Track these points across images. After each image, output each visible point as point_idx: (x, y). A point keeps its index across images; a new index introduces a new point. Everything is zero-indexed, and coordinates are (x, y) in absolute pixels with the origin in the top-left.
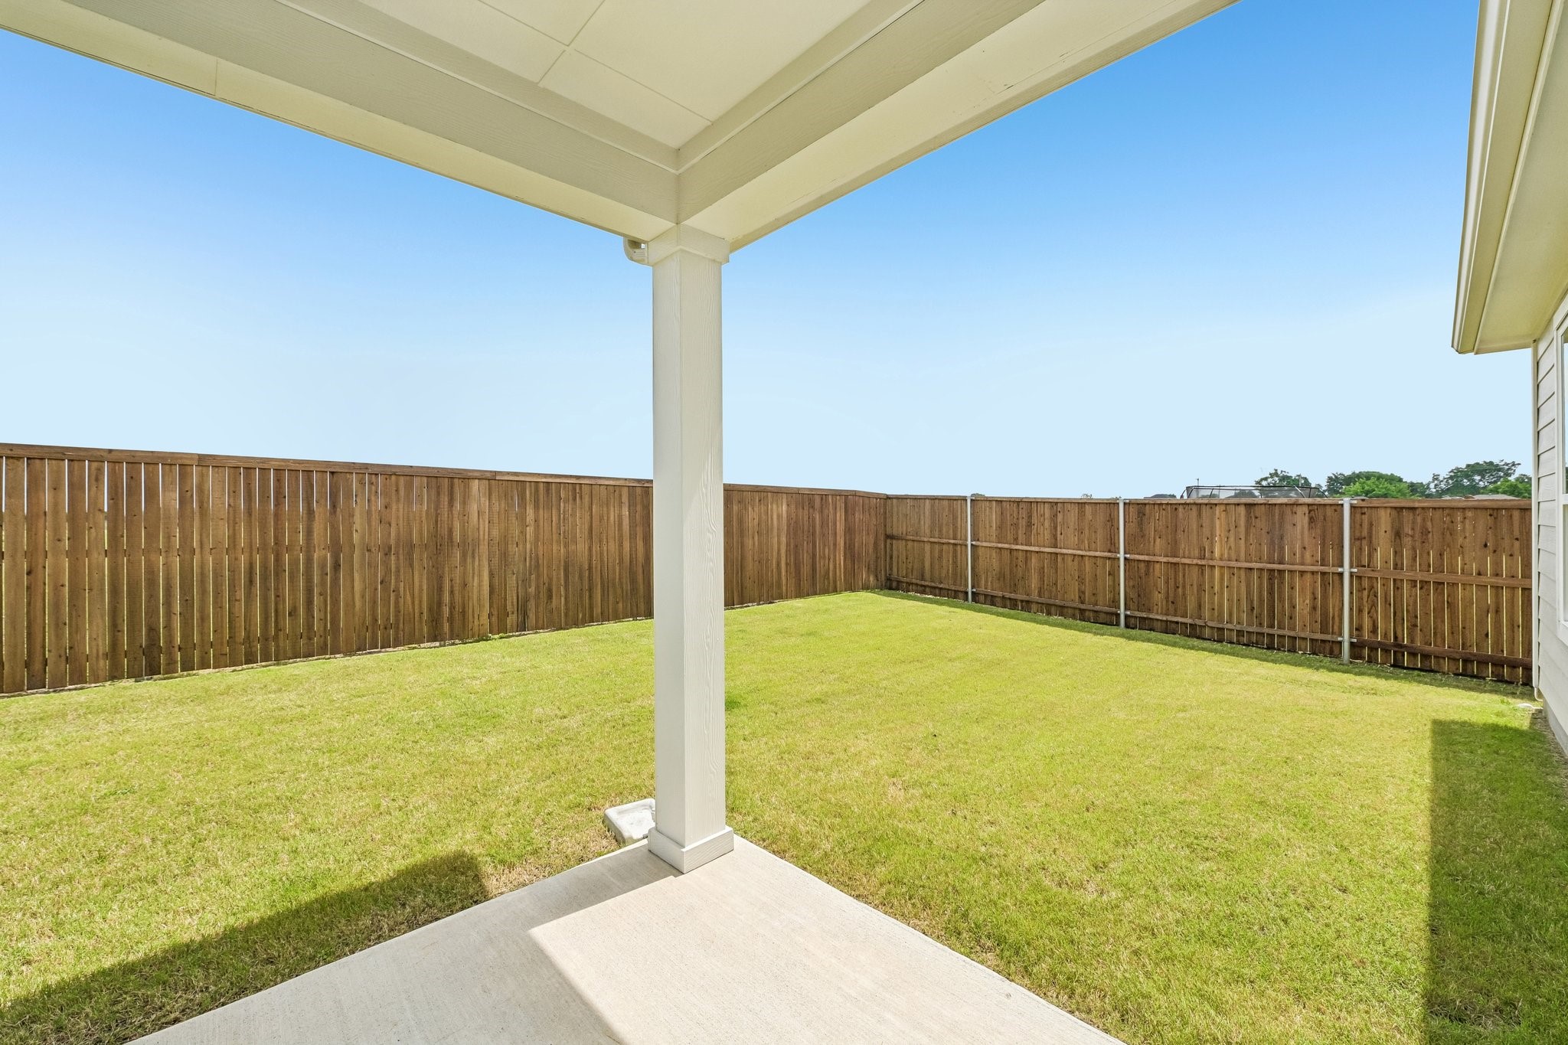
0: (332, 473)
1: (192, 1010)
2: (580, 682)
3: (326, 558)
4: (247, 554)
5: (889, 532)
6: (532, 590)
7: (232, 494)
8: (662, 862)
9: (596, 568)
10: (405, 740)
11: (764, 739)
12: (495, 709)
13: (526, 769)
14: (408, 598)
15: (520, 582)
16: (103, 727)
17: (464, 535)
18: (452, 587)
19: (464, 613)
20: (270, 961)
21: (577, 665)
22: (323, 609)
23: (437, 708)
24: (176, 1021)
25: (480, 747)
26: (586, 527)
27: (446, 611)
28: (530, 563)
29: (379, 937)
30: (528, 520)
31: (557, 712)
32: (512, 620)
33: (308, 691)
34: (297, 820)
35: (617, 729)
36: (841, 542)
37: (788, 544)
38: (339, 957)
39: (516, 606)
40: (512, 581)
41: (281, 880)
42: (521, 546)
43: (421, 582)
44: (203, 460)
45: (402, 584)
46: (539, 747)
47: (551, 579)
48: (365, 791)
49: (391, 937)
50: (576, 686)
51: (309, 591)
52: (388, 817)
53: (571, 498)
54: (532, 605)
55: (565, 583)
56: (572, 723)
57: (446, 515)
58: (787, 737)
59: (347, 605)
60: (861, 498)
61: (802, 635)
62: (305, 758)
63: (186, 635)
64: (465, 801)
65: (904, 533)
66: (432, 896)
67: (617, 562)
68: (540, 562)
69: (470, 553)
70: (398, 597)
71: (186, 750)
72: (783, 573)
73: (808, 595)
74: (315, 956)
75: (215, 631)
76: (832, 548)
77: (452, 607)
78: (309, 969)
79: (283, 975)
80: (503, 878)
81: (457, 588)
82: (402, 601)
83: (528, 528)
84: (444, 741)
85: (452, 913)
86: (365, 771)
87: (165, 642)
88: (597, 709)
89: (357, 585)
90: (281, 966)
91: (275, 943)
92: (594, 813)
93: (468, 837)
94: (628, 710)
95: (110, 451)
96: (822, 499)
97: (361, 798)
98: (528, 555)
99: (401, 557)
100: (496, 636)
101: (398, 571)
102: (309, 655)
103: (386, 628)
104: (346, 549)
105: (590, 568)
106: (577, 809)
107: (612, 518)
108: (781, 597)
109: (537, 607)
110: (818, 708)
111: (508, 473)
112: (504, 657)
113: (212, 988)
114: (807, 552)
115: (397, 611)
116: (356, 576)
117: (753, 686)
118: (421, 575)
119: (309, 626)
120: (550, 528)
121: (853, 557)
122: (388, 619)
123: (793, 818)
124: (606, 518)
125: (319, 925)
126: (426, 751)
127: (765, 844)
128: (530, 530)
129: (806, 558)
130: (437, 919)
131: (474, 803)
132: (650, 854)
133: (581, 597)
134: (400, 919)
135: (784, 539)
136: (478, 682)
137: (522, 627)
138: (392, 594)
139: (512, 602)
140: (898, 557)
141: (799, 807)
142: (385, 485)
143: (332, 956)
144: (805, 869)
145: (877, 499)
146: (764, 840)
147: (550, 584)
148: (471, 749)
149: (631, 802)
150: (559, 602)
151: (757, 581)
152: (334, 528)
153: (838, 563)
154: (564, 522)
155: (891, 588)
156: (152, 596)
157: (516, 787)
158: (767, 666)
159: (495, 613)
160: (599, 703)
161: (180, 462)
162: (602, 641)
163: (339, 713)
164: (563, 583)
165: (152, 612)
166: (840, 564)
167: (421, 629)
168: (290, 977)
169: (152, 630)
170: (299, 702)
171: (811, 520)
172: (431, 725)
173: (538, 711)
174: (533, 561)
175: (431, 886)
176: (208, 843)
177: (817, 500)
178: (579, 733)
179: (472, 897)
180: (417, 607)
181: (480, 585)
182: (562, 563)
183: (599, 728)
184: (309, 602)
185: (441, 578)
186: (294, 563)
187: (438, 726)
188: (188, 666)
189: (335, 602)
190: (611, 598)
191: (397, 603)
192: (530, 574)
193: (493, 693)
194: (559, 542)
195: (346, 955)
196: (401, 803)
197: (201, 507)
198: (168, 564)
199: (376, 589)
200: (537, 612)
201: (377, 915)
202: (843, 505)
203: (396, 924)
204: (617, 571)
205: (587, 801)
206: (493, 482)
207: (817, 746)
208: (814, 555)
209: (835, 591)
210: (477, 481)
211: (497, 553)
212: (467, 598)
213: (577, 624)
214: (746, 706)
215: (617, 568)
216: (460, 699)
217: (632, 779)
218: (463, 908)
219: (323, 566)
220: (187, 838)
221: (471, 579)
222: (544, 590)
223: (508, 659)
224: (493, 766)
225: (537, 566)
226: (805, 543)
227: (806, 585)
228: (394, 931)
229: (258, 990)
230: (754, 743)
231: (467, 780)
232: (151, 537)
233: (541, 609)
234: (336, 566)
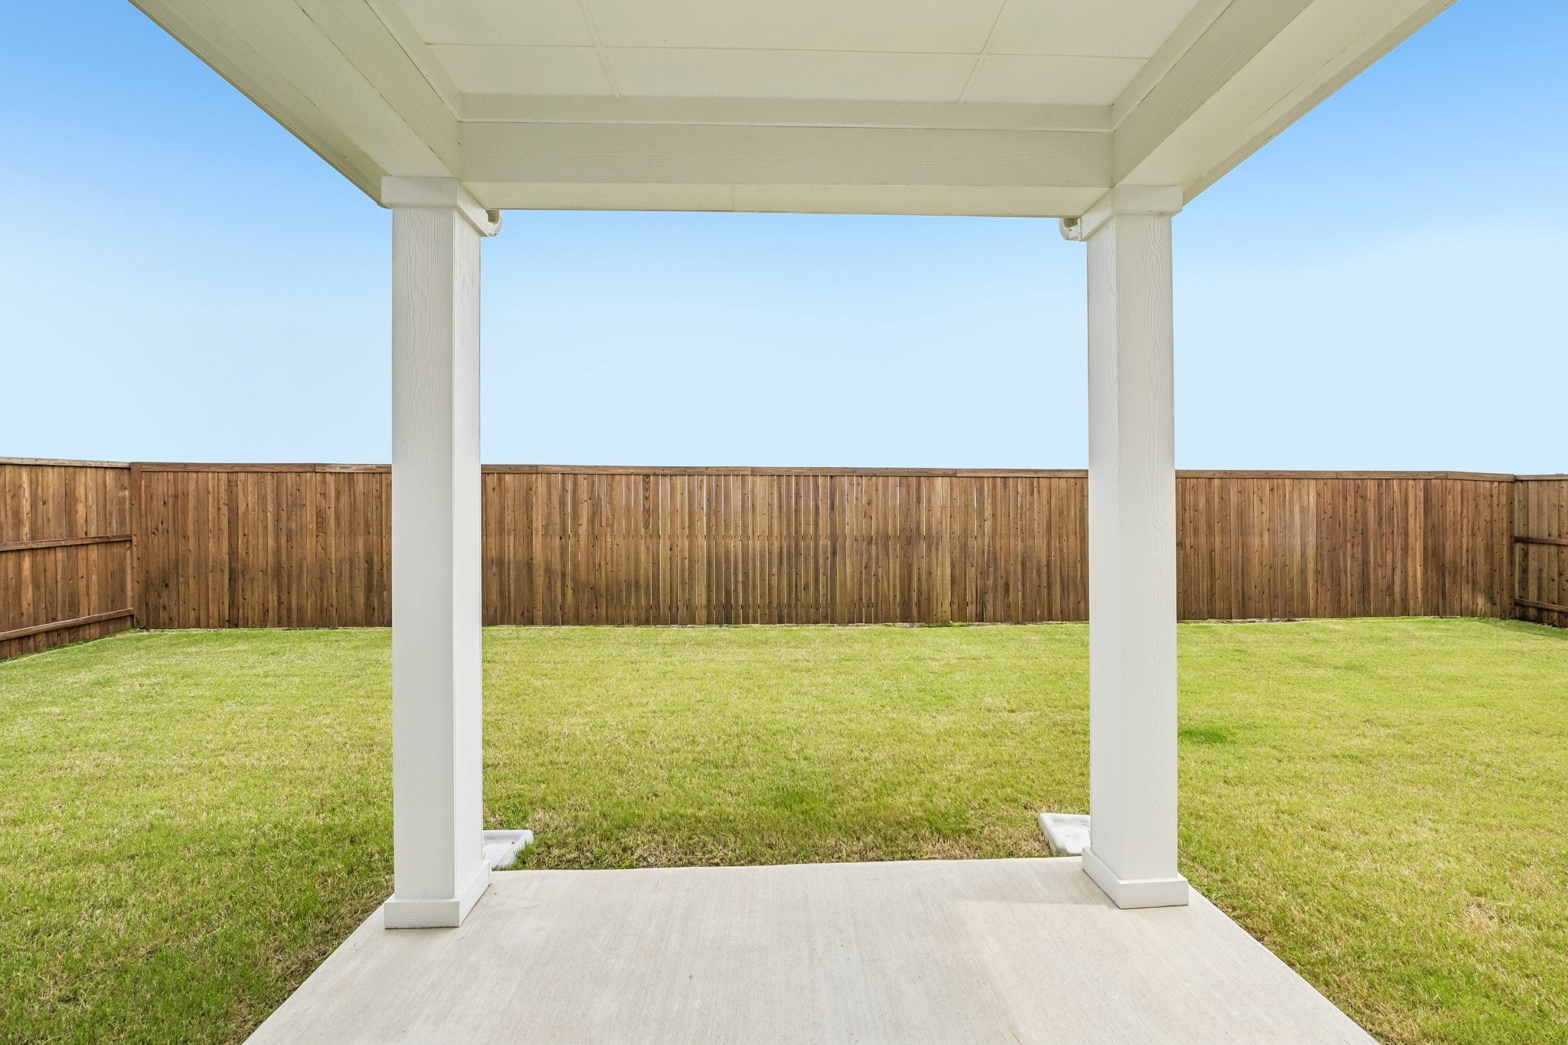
0: (831, 477)
1: (726, 862)
2: (1032, 680)
3: (827, 545)
4: (779, 541)
5: (1518, 531)
6: (990, 582)
7: (770, 495)
8: (1095, 886)
9: (1055, 565)
10: (875, 703)
11: (1256, 789)
12: (949, 691)
13: (970, 753)
14: (885, 582)
15: (979, 575)
16: (702, 655)
17: (929, 528)
18: (919, 574)
19: (929, 599)
20: (770, 846)
21: (1031, 662)
22: (825, 586)
23: (902, 681)
24: (717, 865)
25: (933, 723)
26: (1045, 522)
27: (915, 596)
28: (988, 558)
29: (839, 857)
30: (986, 514)
31: (1006, 705)
32: (971, 610)
33: (814, 650)
34: (798, 749)
35: (1066, 735)
36: (1417, 545)
37: (1319, 546)
38: (811, 862)
39: (975, 597)
40: (972, 572)
41: (783, 789)
42: (979, 540)
43: (895, 568)
44: (755, 472)
45: (880, 570)
46: (985, 736)
47: (1007, 572)
48: (843, 737)
49: (847, 861)
50: (1028, 683)
51: (817, 571)
52: (856, 764)
53: (1028, 492)
54: (990, 597)
55: (1023, 578)
56: (1020, 718)
57: (915, 511)
58: (1291, 794)
59: (841, 585)
60: (1459, 483)
61: (1336, 668)
62: (806, 701)
63: (746, 599)
64: (915, 767)
65: (1555, 532)
66: (880, 840)
67: (1079, 559)
68: (998, 556)
69: (934, 546)
70: (877, 581)
71: (741, 680)
72: (1311, 583)
73: (1354, 615)
74: (797, 855)
75: (761, 597)
76: (1399, 552)
77: (920, 594)
78: (792, 862)
79: (777, 860)
80: (938, 845)
81: (924, 576)
82: (880, 584)
83: (986, 523)
84: (905, 710)
85: (894, 859)
86: (844, 721)
87: (734, 601)
88: (1047, 710)
89: (848, 567)
90: (777, 852)
91: (774, 834)
92: (1029, 814)
93: (913, 799)
94: (1080, 718)
95: (707, 468)
96: (1379, 486)
97: (840, 743)
98: (986, 548)
99: (880, 547)
100: (957, 624)
101: (877, 558)
102: (816, 622)
103: (868, 606)
104: (840, 539)
105: (1048, 564)
106: (1013, 804)
107: (1072, 513)
108: (1306, 614)
109: (995, 599)
110: (1351, 768)
111: (968, 470)
112: (961, 644)
113: (737, 851)
114: (1353, 557)
115: (877, 593)
116: (848, 561)
117: (1247, 721)
118: (895, 563)
119: (817, 600)
120: (1007, 522)
121: (1441, 570)
122: (870, 599)
123: (1283, 897)
124: (1065, 512)
125: (801, 832)
126: (890, 716)
127: (1235, 913)
128: (988, 525)
129: (1351, 567)
130: (882, 860)
131: (922, 772)
132: (1084, 875)
133: (1039, 593)
134: (855, 849)
135: (1312, 540)
136: (937, 664)
137: (980, 618)
138: (873, 579)
139: (971, 593)
140: (1541, 570)
141: (1296, 886)
142: (868, 486)
143: (807, 859)
144: (1291, 965)
145: (1492, 482)
146: (1234, 909)
147: (1007, 578)
148: (925, 723)
149: (1070, 813)
150: (1016, 596)
151: (1266, 591)
152: (833, 520)
153: (1410, 574)
154: (1021, 517)
155: (1523, 618)
156: (728, 569)
157: (959, 767)
158: (1274, 701)
159: (956, 602)
160: (1050, 704)
161: (742, 473)
162: (1060, 641)
163: (832, 671)
164: (1020, 578)
165: (728, 580)
166: (1415, 576)
167: (895, 610)
168: (781, 864)
169: (728, 592)
170: (807, 658)
171: (1359, 514)
172: (895, 695)
173: (988, 701)
174: (991, 555)
175: (880, 830)
176: (746, 749)
177: (1372, 486)
178: (1025, 730)
179: (910, 852)
180: (891, 590)
181: (943, 575)
182: (1020, 558)
183: (1047, 729)
184: (817, 580)
185: (910, 566)
186: (808, 548)
187: (901, 697)
188: (746, 621)
189: (833, 581)
190: (1072, 597)
191: (876, 585)
192: (989, 567)
193: (949, 676)
194: (1016, 536)
195: (816, 862)
196: (867, 754)
197: (753, 506)
198: (735, 545)
199: (861, 573)
200: (994, 605)
201: (839, 839)
202: (1421, 494)
203: (852, 852)
204: (1079, 568)
205: (1024, 799)
206: (954, 478)
207: (1339, 817)
208: (1365, 563)
209: (1405, 612)
210: (940, 478)
211: (958, 546)
212: (931, 585)
213: (1033, 619)
214: (1234, 742)
215: (1079, 565)
216: (921, 677)
217: (1075, 791)
218: (902, 859)
219: (825, 552)
220: (735, 742)
221: (935, 568)
222: (1001, 583)
223: (964, 647)
224: (942, 742)
225: (995, 559)
226: (1349, 545)
227: (1350, 603)
228: (849, 858)
229: (762, 864)
230: (1239, 790)
231: (919, 749)
232: (727, 526)
233: (998, 602)
234: (834, 553)
